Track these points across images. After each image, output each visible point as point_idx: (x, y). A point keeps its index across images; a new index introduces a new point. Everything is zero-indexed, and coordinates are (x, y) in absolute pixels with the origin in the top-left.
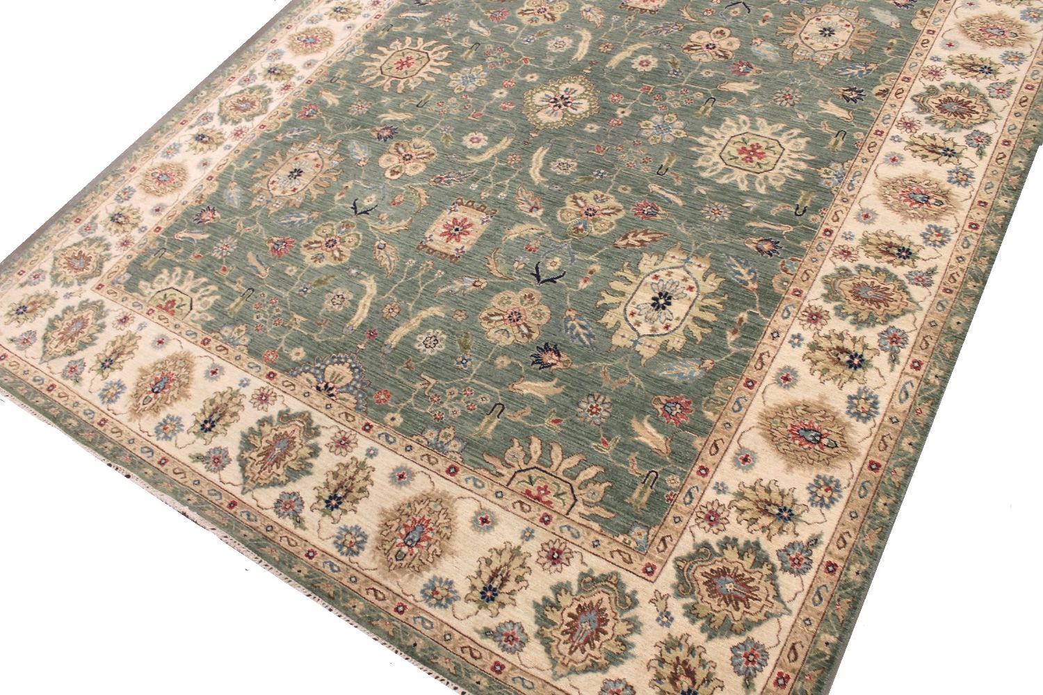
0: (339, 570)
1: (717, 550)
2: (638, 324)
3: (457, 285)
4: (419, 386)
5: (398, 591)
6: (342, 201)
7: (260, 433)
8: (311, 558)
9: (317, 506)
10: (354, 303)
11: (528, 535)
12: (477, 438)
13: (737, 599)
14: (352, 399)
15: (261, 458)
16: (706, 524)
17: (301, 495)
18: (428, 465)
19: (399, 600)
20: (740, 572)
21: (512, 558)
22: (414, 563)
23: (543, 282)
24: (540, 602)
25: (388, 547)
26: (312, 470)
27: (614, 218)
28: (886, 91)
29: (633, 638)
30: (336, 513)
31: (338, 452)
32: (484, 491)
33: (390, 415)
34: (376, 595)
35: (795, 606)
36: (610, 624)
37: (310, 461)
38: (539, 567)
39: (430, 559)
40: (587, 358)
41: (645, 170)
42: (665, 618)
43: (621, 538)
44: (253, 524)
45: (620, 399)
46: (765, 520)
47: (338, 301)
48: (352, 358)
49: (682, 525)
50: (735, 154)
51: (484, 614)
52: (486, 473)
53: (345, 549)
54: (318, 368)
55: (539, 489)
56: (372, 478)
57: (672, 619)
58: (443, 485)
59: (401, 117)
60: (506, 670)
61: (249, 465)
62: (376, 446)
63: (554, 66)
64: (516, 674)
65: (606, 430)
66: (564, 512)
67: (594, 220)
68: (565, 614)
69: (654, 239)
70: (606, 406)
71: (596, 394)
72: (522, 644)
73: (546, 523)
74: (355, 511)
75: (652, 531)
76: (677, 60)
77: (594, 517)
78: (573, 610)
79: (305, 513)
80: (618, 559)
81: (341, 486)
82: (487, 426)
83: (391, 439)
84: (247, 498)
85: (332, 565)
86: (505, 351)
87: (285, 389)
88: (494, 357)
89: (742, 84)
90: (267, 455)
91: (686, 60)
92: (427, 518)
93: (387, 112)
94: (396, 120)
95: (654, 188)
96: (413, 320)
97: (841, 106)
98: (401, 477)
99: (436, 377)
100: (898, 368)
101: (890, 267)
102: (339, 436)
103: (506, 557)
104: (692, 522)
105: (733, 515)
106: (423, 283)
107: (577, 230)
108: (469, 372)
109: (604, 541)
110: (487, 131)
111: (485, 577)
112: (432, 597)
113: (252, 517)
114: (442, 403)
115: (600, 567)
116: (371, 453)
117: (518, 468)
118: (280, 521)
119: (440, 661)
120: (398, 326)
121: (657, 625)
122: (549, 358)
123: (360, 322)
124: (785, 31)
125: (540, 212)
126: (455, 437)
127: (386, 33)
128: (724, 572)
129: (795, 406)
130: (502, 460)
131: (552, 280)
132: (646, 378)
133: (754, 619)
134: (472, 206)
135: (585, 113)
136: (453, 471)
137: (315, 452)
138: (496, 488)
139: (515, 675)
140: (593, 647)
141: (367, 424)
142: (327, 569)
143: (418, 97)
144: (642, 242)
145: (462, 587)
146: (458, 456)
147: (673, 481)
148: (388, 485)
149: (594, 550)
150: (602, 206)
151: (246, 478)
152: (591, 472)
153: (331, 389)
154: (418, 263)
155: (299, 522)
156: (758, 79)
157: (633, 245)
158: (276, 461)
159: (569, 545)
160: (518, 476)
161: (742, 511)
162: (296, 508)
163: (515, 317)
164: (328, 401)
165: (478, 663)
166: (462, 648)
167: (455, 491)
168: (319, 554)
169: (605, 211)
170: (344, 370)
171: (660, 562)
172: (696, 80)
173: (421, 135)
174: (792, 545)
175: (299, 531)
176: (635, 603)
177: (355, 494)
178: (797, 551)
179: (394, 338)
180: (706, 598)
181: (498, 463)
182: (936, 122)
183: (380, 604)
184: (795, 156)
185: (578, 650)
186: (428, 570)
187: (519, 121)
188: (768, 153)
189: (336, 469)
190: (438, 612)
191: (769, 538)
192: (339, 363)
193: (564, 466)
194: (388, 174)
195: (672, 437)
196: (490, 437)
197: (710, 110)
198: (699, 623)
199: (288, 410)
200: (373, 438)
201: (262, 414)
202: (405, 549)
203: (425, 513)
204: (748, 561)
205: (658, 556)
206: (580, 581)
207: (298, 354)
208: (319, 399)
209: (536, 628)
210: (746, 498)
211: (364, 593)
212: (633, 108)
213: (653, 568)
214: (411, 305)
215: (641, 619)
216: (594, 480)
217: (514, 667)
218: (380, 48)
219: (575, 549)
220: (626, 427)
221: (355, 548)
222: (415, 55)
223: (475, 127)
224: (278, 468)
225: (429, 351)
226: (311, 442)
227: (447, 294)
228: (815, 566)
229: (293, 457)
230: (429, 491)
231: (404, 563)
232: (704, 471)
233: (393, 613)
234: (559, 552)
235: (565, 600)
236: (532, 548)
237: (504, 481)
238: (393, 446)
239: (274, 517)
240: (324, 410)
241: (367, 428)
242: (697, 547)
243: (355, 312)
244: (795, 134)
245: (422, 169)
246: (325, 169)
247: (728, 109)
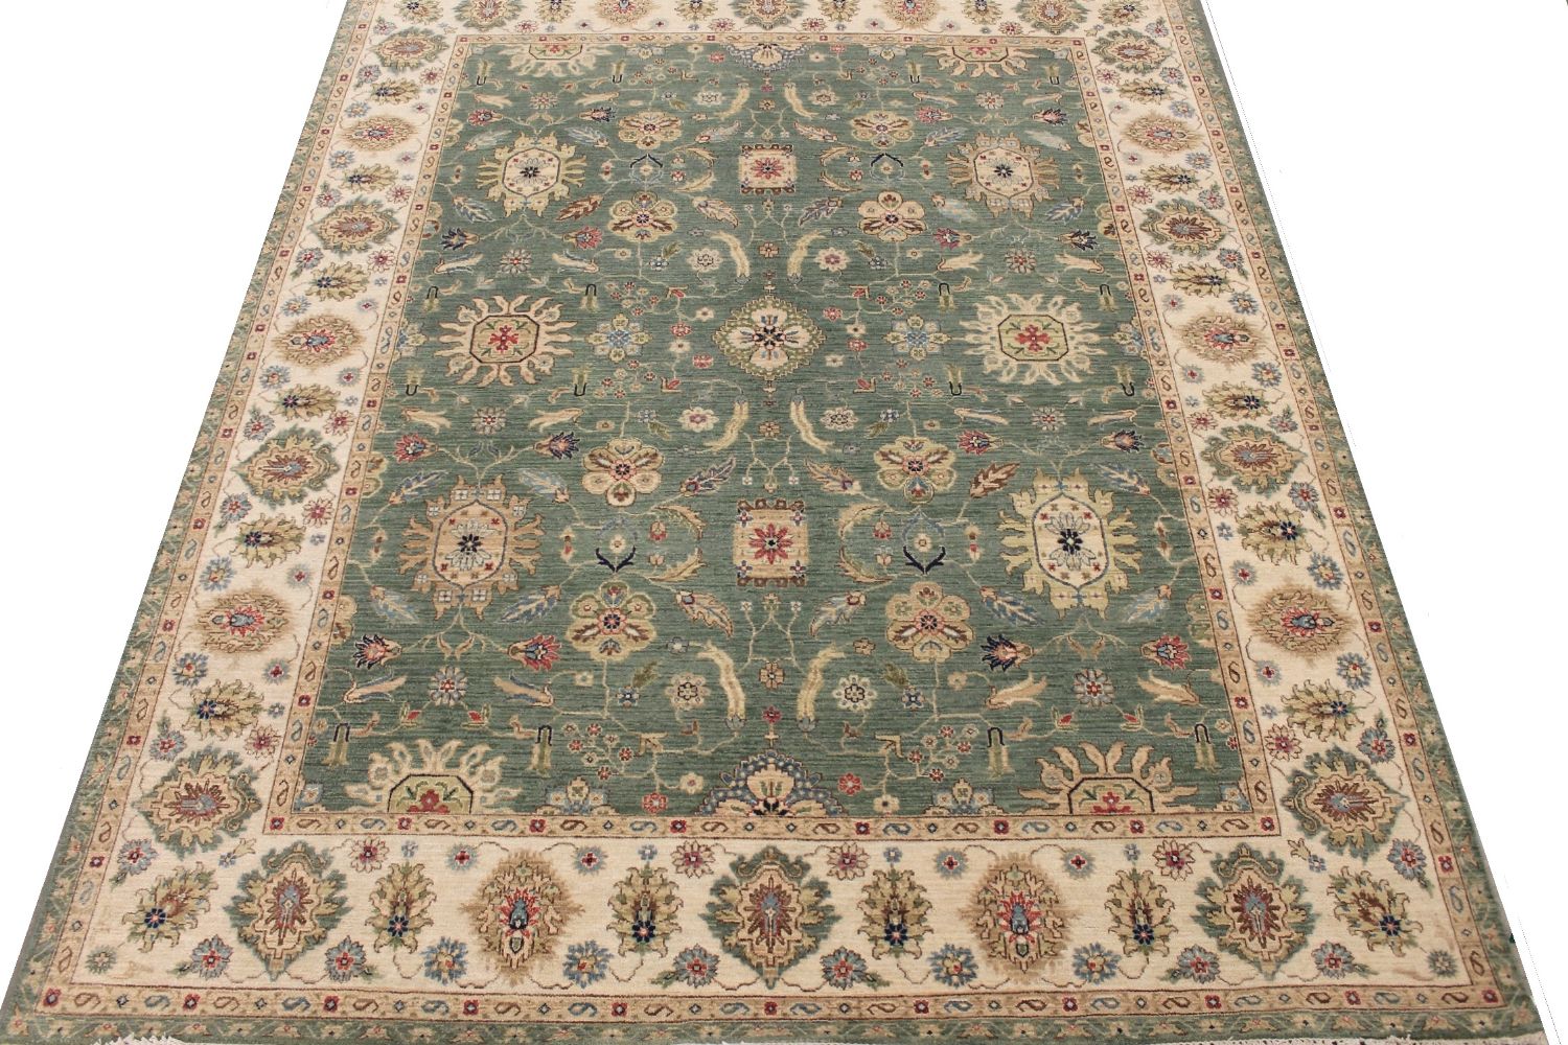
0: (970, 1006)
1: (1308, 773)
2: (1065, 576)
3: (829, 613)
4: (883, 751)
5: (1053, 988)
6: (576, 558)
7: (728, 905)
8: (926, 1011)
9: (879, 950)
10: (714, 686)
11: (1133, 854)
12: (999, 778)
13: (1359, 809)
14: (813, 804)
15: (757, 933)
16: (1282, 754)
17: (849, 948)
18: (969, 836)
19: (1061, 998)
20: (1342, 784)
21: (1136, 885)
22: (1043, 949)
23: (928, 568)
24: (1198, 913)
25: (1002, 949)
26: (837, 912)
27: (947, 464)
28: (1111, 226)
29: (1306, 898)
30: (909, 945)
31: (850, 874)
32: (1052, 831)
33: (878, 802)
34: (1033, 1007)
35: (1407, 790)
36: (1275, 896)
37: (824, 903)
38: (1169, 879)
39: (1057, 935)
40: (1043, 637)
41: (936, 394)
42: (1317, 863)
43: (1220, 808)
44: (819, 1014)
45: (1109, 666)
46: (1328, 723)
47: (688, 692)
48: (770, 756)
49: (1262, 764)
50: (1017, 344)
51: (1155, 958)
52: (1039, 811)
53: (955, 979)
54: (737, 787)
55: (1105, 799)
56: (918, 883)
57: (1322, 861)
58: (1004, 849)
59: (565, 416)
60: (1222, 999)
61: (748, 950)
62: (893, 844)
63: (721, 292)
64: (1232, 998)
65: (1122, 705)
66: (1148, 810)
67: (927, 474)
68: (1230, 912)
69: (1009, 474)
70: (1103, 679)
71: (1084, 671)
72: (1214, 964)
73: (1140, 830)
74: (931, 931)
75: (1241, 785)
76: (869, 246)
77: (1179, 800)
78: (1233, 903)
79: (872, 966)
80: (1233, 830)
81: (888, 912)
82: (998, 760)
83: (903, 828)
84: (780, 989)
85: (956, 1004)
86: (950, 667)
87: (714, 834)
88: (944, 679)
89: (963, 257)
90: (761, 924)
91: (878, 244)
92: (1017, 893)
93: (538, 416)
94: (561, 424)
95: (962, 412)
96: (811, 676)
97: (1082, 257)
98: (951, 864)
99: (897, 732)
100: (1328, 522)
101: (1249, 421)
102: (836, 857)
103: (1129, 887)
104: (1270, 758)
105: (1299, 732)
106: (785, 627)
107: (917, 492)
108: (929, 709)
109: (1207, 819)
110: (702, 402)
111: (1126, 919)
112: (1091, 972)
113: (810, 1008)
114: (927, 758)
115: (1225, 847)
116: (893, 856)
117: (1067, 790)
118: (849, 992)
119: (1158, 1030)
120: (798, 691)
121: (1314, 874)
122: (1004, 654)
123: (742, 705)
124: (960, 180)
125: (857, 485)
126: (974, 789)
127: (436, 301)
128: (1329, 791)
129: (1271, 600)
130: (1044, 788)
131: (936, 563)
132: (1119, 630)
133: (1385, 820)
134: (765, 507)
135: (810, 342)
136: (1001, 828)
137: (822, 890)
138: (1062, 822)
139: (1234, 998)
140: (1278, 929)
141: (859, 825)
142: (955, 1012)
143: (567, 382)
144: (997, 481)
145: (1112, 944)
146: (994, 809)
147: (1222, 726)
148: (942, 881)
149: (1205, 833)
150: (922, 454)
151: (758, 968)
152: (1141, 755)
153: (776, 805)
154: (755, 603)
155: (874, 980)
156: (977, 247)
157: (992, 489)
158: (779, 928)
159: (1180, 841)
160: (1073, 797)
161: (1303, 724)
162: (855, 966)
163: (929, 623)
164: (784, 821)
165: (1190, 1010)
166: (1164, 1004)
167: (1022, 848)
168: (931, 1002)
169: (931, 459)
170: (772, 775)
171: (1270, 811)
172: (908, 267)
173: (616, 434)
174: (1366, 735)
175: (883, 991)
176: (1281, 864)
177: (913, 912)
178: (1374, 738)
179: (805, 705)
180: (1335, 825)
181: (1042, 794)
182: (1181, 250)
183: (1044, 1013)
184: (1078, 328)
185: (1268, 939)
186: (1065, 948)
187: (737, 377)
188: (1050, 334)
189: (865, 896)
190: (1107, 984)
191: (1343, 738)
192: (758, 769)
193: (1111, 764)
194: (614, 501)
195: (1188, 682)
196: (1011, 771)
197: (951, 299)
198: (1347, 849)
199: (741, 858)
200: (878, 838)
201: (709, 881)
202: (1022, 940)
203: (1009, 889)
204: (1342, 770)
205: (1265, 807)
206: (1217, 871)
207: (692, 783)
208: (771, 825)
209: (1214, 941)
210: (1297, 710)
211: (1018, 1012)
212: (863, 320)
213: (1270, 820)
214: (792, 659)
215: (1297, 877)
216: (1151, 761)
217: (1226, 992)
218: (445, 326)
219: (1187, 842)
220: (1135, 692)
221: (965, 971)
222: (508, 322)
223: (684, 402)
224: (790, 933)
225: (860, 704)
226: (806, 880)
227: (826, 626)
228: (1396, 744)
229: (799, 910)
230: (994, 863)
231: (1033, 954)
232: (1242, 702)
233: (1067, 1013)
234: (1176, 853)
235: (1218, 898)
236: (1146, 863)
237: (1063, 809)
238: (911, 835)
239: (838, 991)
240: (788, 835)
241: (863, 829)
242: (1291, 779)
243: (725, 697)
244: (1060, 303)
245: (656, 479)
246: (511, 522)
247: (970, 293)
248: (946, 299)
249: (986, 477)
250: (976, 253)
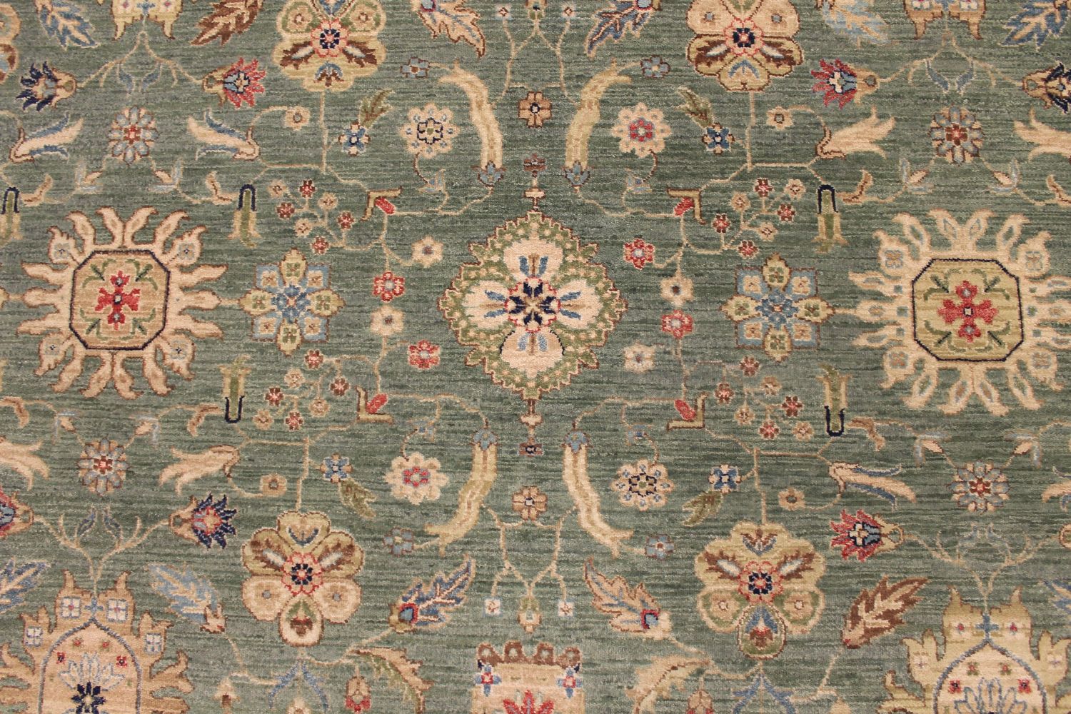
27: (808, 583)
41: (803, 433)
50: (940, 326)
67: (779, 599)
69: (908, 601)
95: (843, 473)
107: (759, 637)
125: (665, 620)
134: (520, 658)
144: (889, 615)
150: (773, 557)
157: (878, 631)
169: (787, 569)
188: (997, 300)
194: (290, 635)
244: (1017, 231)
245: (353, 596)
246: (145, 662)
247: (870, 207)
248: (829, 218)
249: (869, 607)
250: (882, 117)
